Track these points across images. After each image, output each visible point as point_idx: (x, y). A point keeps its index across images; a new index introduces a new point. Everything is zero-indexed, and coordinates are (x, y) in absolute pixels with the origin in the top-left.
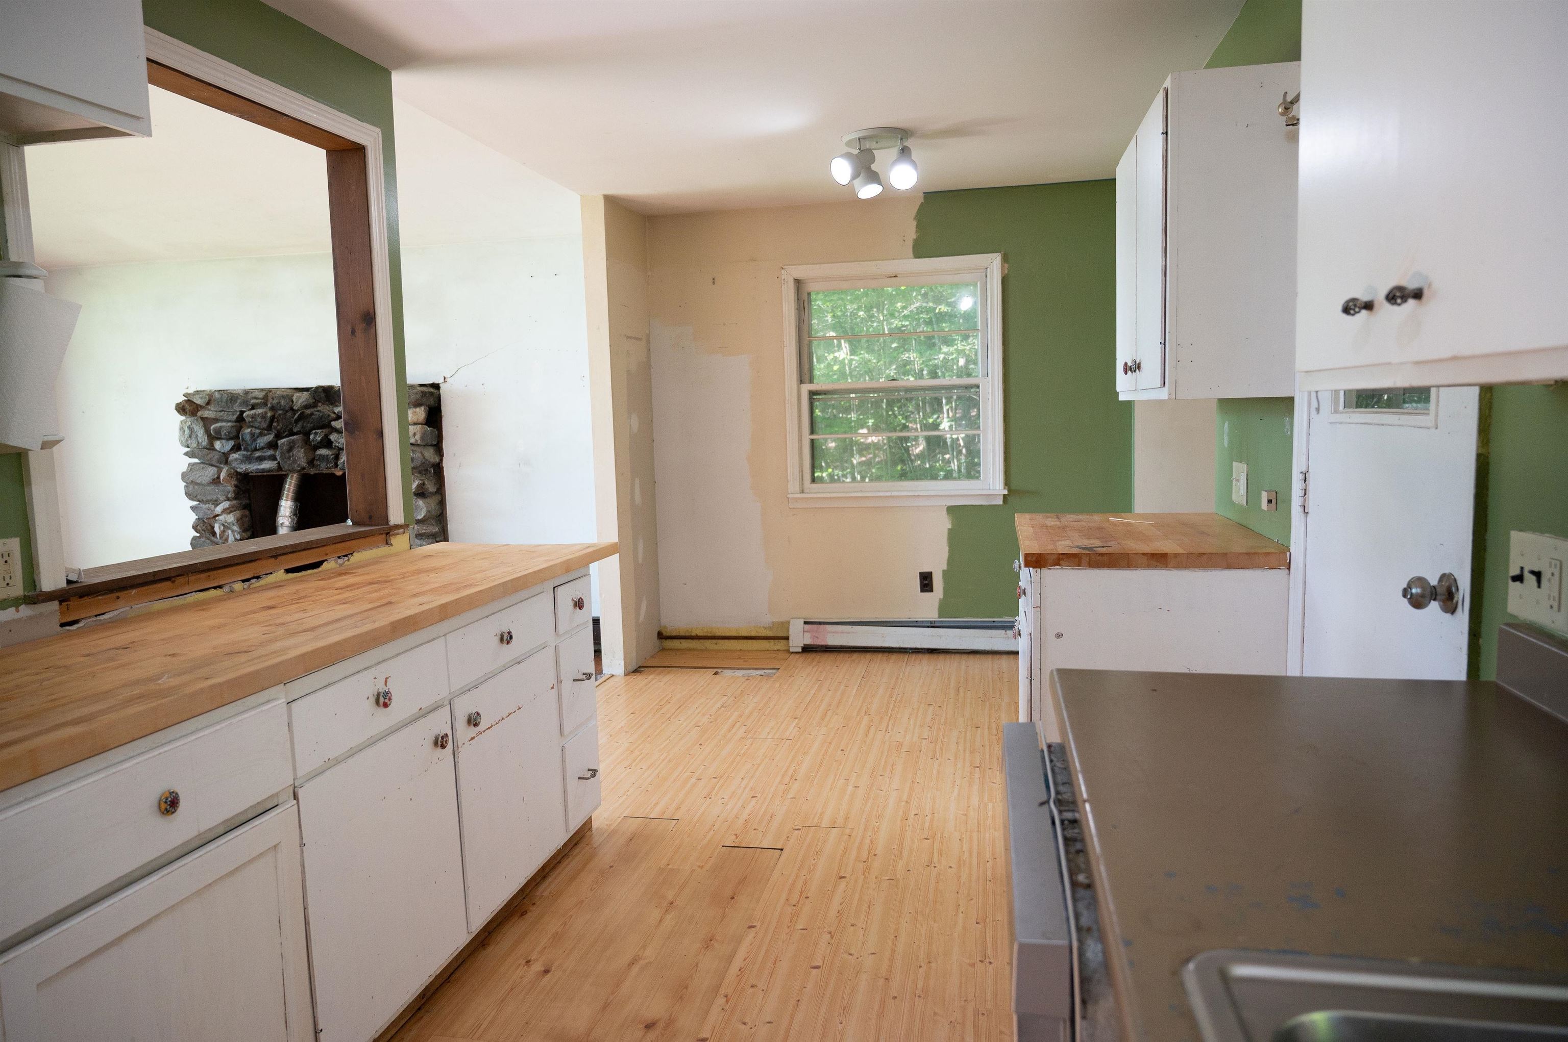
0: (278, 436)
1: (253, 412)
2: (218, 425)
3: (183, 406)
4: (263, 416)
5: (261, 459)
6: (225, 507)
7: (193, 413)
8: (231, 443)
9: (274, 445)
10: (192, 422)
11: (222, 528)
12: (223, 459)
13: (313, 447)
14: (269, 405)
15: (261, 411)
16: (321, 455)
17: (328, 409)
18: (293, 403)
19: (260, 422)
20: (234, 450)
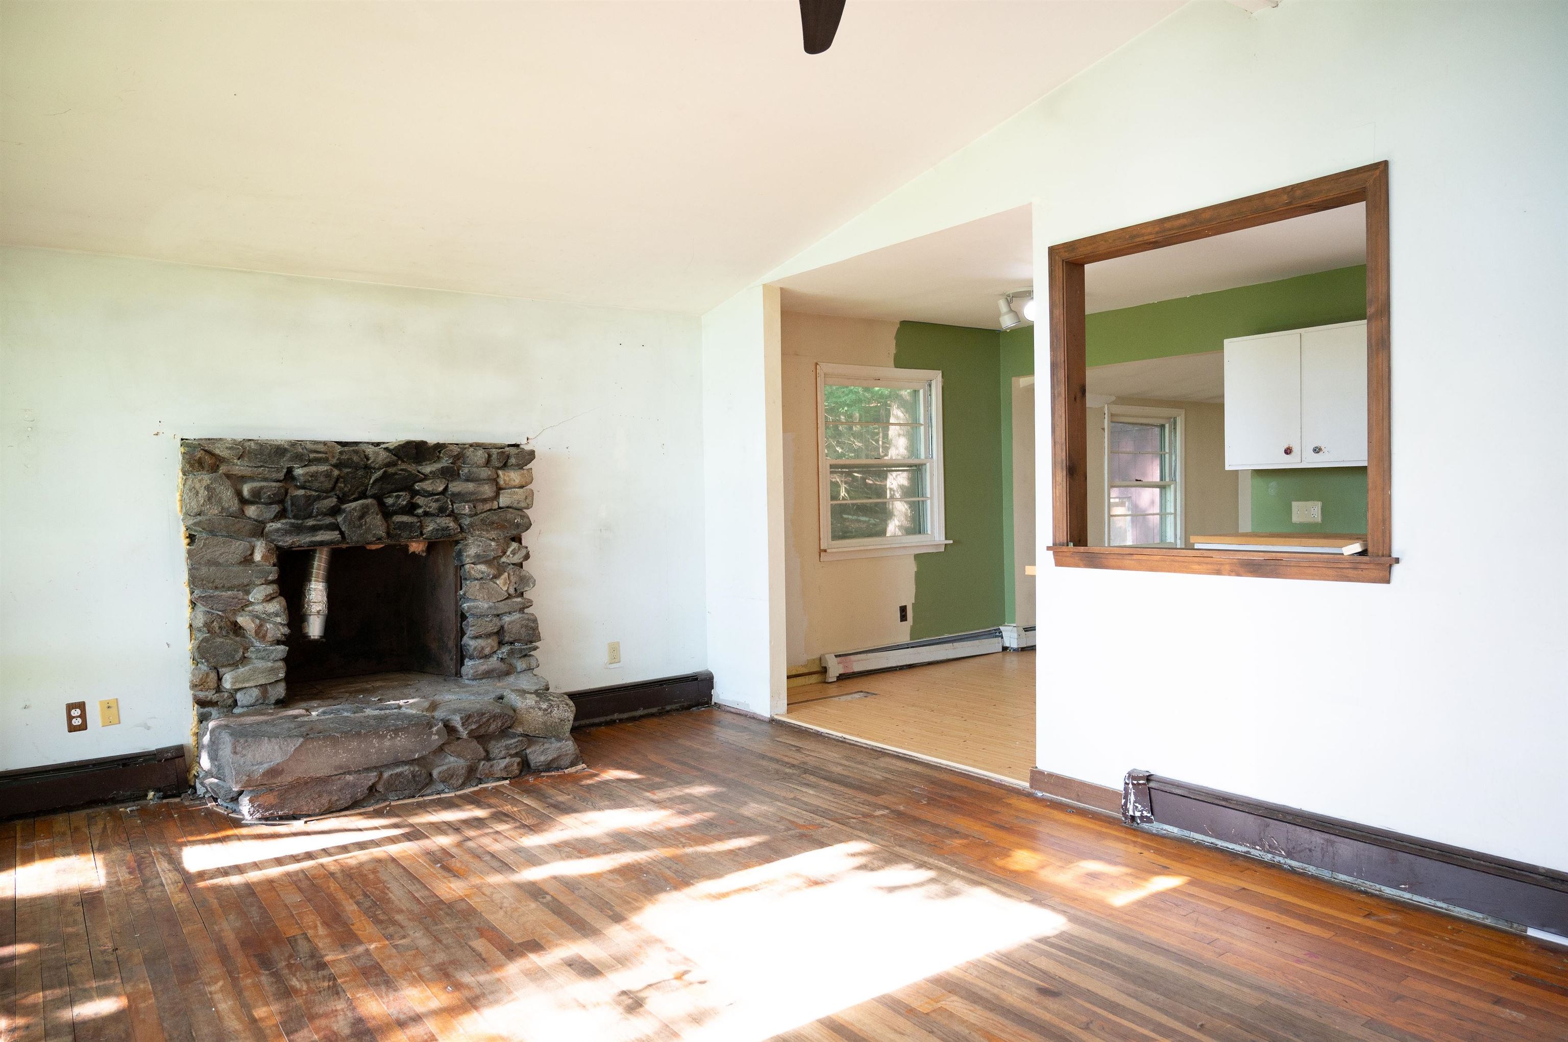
0: (342, 500)
1: (313, 469)
2: (257, 484)
3: (200, 458)
4: (328, 475)
5: (315, 529)
6: (268, 593)
7: (214, 469)
8: (275, 508)
9: (335, 511)
10: (214, 480)
11: (258, 621)
12: (259, 530)
13: (387, 514)
14: (334, 461)
15: (323, 468)
16: (402, 523)
17: (412, 468)
18: (368, 459)
19: (321, 483)
20: (278, 517)
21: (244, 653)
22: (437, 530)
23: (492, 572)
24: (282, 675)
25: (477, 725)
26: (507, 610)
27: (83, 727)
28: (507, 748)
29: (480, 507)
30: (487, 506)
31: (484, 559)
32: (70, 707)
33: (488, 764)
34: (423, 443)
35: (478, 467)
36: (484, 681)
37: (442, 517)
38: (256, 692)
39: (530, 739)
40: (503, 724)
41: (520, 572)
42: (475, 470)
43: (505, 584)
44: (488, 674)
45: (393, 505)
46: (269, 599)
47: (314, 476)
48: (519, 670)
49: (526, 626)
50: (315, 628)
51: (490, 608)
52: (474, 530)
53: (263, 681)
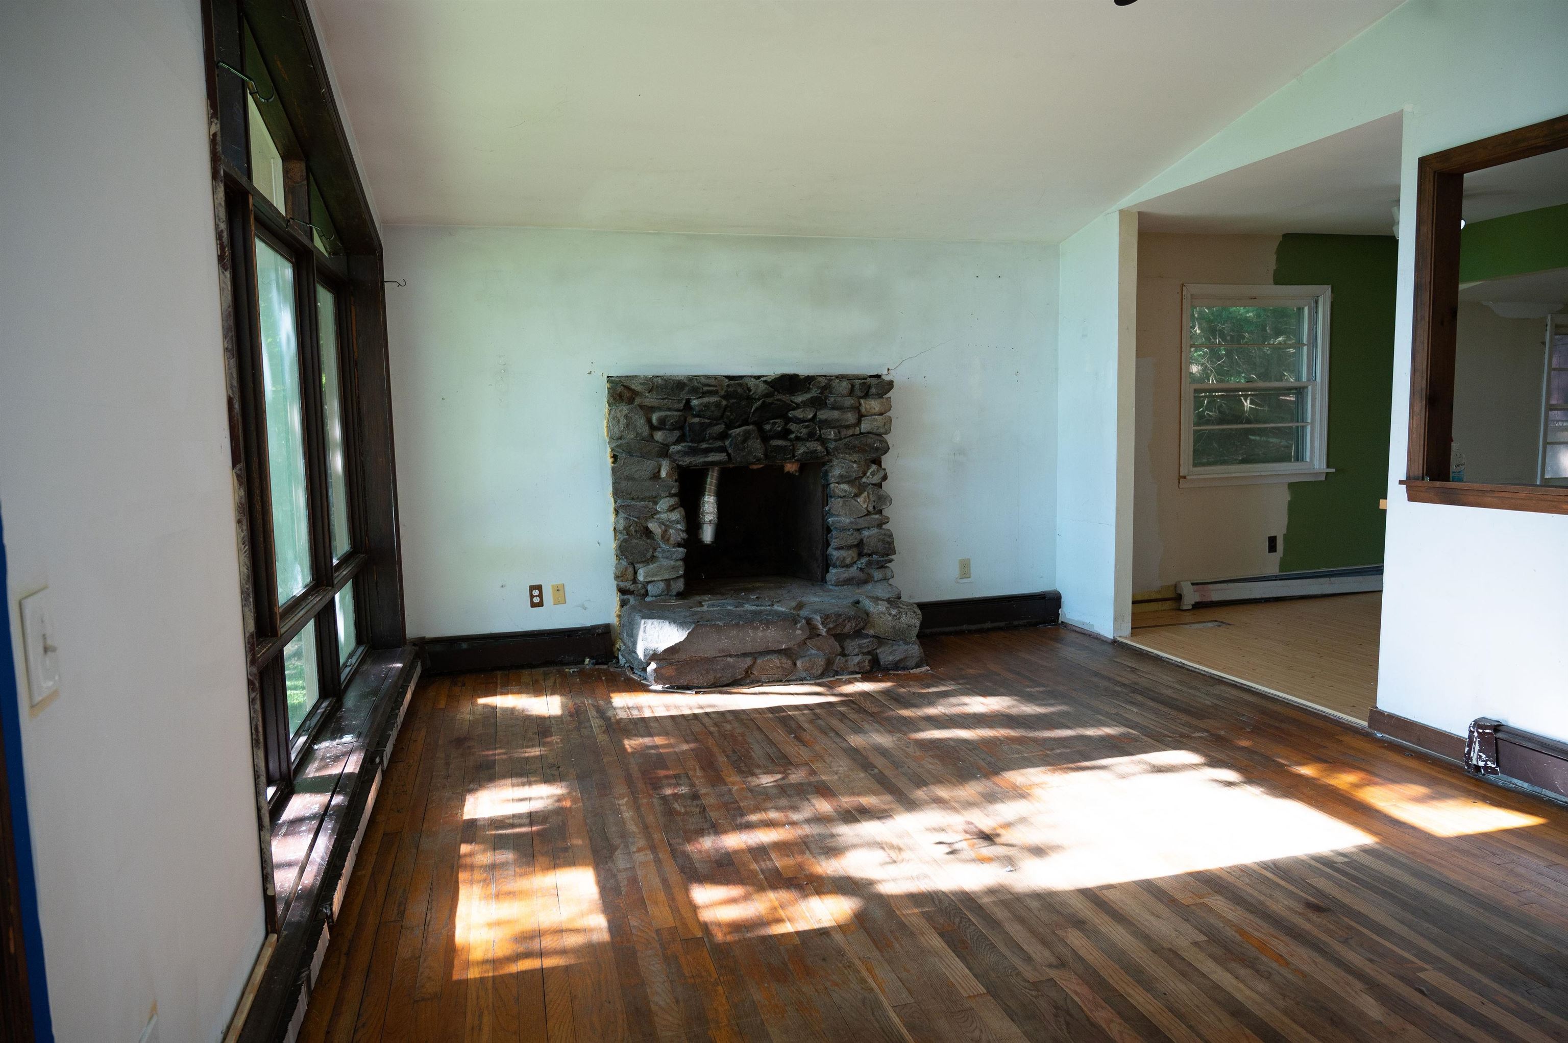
0: (730, 426)
1: (706, 400)
2: (663, 414)
3: (620, 392)
4: (717, 405)
5: (707, 451)
6: (671, 504)
7: (631, 401)
8: (677, 434)
9: (723, 436)
10: (630, 411)
11: (663, 527)
12: (664, 452)
13: (765, 438)
14: (722, 393)
15: (713, 399)
16: (778, 446)
17: (786, 398)
18: (750, 390)
19: (712, 412)
20: (677, 442)
21: (653, 553)
22: (807, 453)
23: (854, 491)
24: (681, 572)
25: (835, 624)
26: (866, 526)
27: (540, 604)
28: (860, 646)
29: (844, 432)
30: (850, 432)
31: (847, 479)
32: (532, 588)
33: (843, 659)
34: (795, 376)
35: (843, 396)
36: (845, 587)
37: (811, 441)
38: (662, 585)
39: (880, 640)
40: (856, 625)
41: (878, 492)
42: (839, 399)
43: (865, 502)
44: (848, 582)
45: (770, 430)
46: (672, 509)
47: (707, 406)
48: (876, 579)
49: (883, 541)
50: (708, 535)
51: (851, 523)
52: (838, 453)
53: (667, 577)
